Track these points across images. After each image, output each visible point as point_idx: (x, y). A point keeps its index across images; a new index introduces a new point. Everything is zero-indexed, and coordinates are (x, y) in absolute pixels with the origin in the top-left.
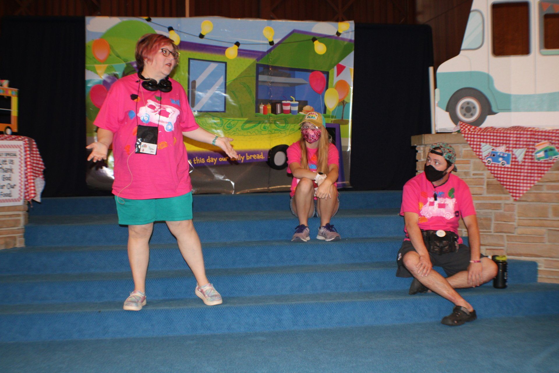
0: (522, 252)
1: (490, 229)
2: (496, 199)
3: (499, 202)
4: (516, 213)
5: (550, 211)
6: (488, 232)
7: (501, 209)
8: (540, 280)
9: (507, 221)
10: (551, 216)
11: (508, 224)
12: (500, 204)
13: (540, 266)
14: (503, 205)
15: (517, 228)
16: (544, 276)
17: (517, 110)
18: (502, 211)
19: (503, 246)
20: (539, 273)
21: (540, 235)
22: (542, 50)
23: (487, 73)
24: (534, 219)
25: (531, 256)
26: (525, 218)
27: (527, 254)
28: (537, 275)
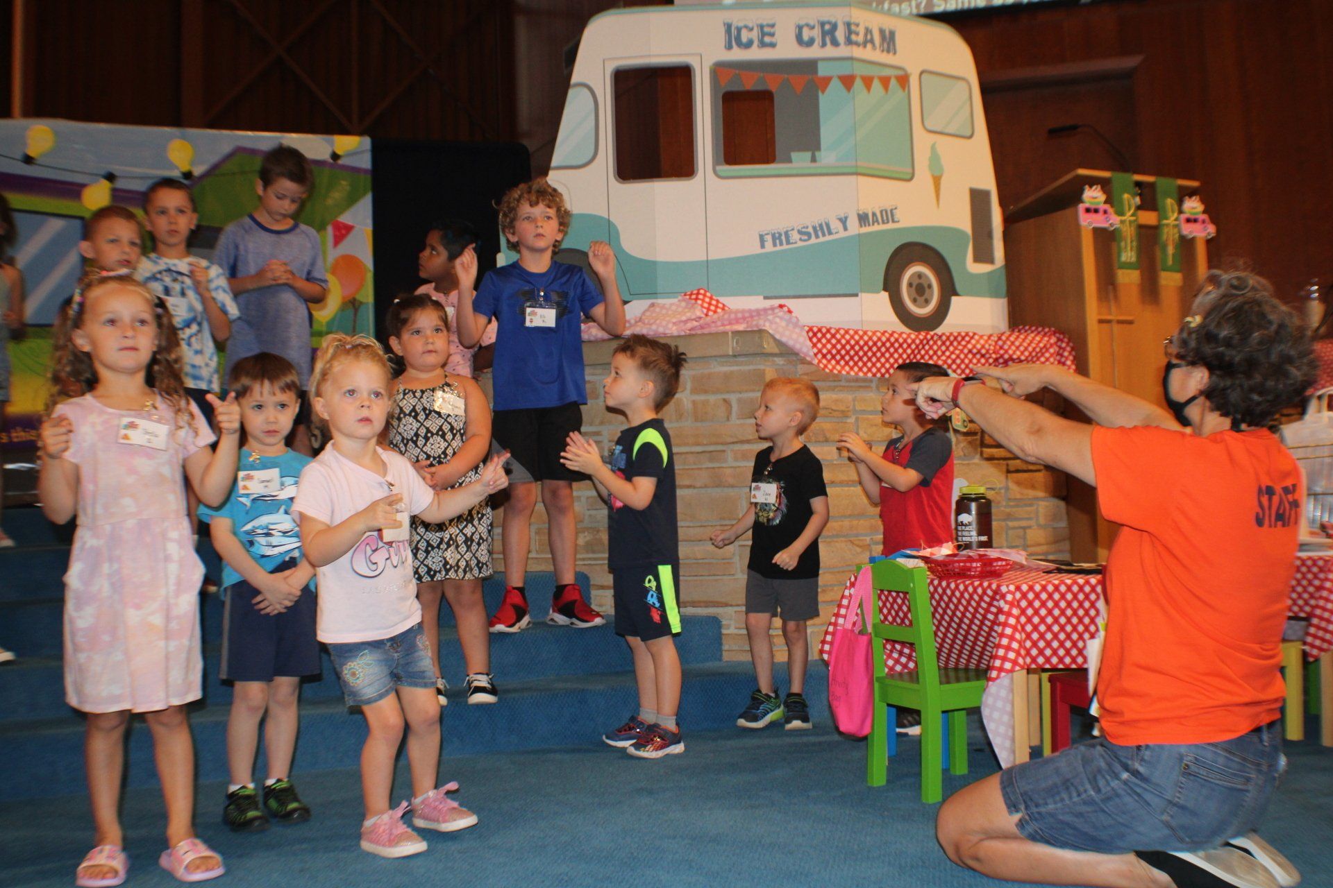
0: (688, 598)
8: (726, 657)
13: (728, 627)
16: (734, 647)
20: (724, 641)
21: (723, 559)
22: (718, 168)
23: (606, 217)
24: (710, 524)
25: (707, 604)
26: (691, 525)
27: (700, 602)
28: (721, 644)
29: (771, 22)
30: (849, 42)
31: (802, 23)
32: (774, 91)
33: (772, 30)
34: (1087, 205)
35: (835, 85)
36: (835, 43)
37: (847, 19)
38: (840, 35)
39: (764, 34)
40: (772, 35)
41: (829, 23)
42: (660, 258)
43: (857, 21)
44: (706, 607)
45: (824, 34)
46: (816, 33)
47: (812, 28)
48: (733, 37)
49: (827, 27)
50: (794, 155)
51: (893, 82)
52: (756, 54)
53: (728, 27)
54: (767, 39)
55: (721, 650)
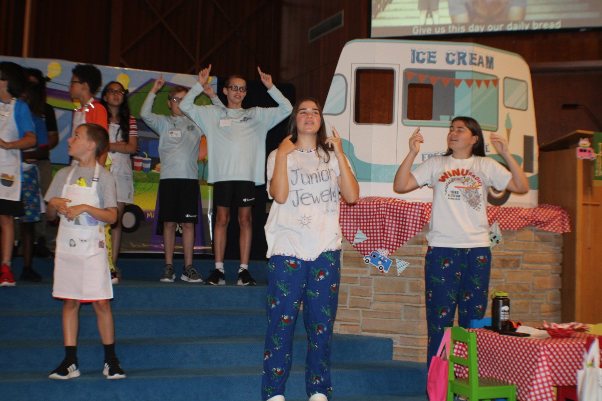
0: (377, 329)
1: (346, 304)
2: (352, 272)
3: (355, 275)
4: (372, 287)
5: (407, 285)
6: (342, 307)
7: (358, 283)
8: (394, 358)
9: (362, 295)
10: (407, 291)
11: (364, 299)
12: (356, 277)
13: (396, 344)
14: (359, 279)
15: (373, 303)
16: (399, 354)
17: (377, 180)
18: (358, 285)
19: (359, 322)
20: (394, 350)
21: (397, 311)
22: (404, 120)
23: (348, 140)
24: (391, 294)
25: (387, 332)
26: (382, 293)
27: (383, 331)
28: (392, 352)
29: (434, 51)
30: (472, 63)
31: (449, 52)
32: (434, 85)
33: (434, 55)
34: (581, 148)
35: (463, 84)
36: (465, 63)
37: (471, 52)
38: (467, 59)
39: (430, 57)
40: (434, 57)
41: (462, 53)
42: (374, 162)
43: (476, 53)
44: (386, 333)
45: (460, 58)
46: (456, 58)
47: (454, 55)
48: (415, 57)
49: (461, 55)
50: (442, 117)
51: (491, 83)
52: (426, 66)
53: (413, 52)
54: (432, 59)
55: (392, 355)
